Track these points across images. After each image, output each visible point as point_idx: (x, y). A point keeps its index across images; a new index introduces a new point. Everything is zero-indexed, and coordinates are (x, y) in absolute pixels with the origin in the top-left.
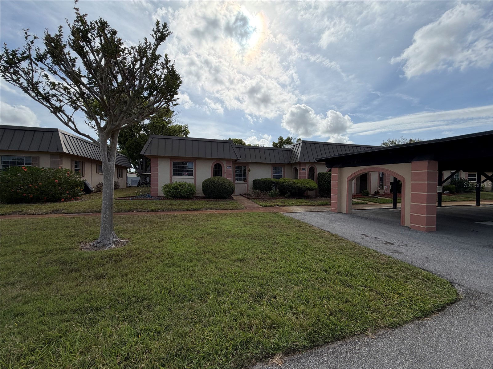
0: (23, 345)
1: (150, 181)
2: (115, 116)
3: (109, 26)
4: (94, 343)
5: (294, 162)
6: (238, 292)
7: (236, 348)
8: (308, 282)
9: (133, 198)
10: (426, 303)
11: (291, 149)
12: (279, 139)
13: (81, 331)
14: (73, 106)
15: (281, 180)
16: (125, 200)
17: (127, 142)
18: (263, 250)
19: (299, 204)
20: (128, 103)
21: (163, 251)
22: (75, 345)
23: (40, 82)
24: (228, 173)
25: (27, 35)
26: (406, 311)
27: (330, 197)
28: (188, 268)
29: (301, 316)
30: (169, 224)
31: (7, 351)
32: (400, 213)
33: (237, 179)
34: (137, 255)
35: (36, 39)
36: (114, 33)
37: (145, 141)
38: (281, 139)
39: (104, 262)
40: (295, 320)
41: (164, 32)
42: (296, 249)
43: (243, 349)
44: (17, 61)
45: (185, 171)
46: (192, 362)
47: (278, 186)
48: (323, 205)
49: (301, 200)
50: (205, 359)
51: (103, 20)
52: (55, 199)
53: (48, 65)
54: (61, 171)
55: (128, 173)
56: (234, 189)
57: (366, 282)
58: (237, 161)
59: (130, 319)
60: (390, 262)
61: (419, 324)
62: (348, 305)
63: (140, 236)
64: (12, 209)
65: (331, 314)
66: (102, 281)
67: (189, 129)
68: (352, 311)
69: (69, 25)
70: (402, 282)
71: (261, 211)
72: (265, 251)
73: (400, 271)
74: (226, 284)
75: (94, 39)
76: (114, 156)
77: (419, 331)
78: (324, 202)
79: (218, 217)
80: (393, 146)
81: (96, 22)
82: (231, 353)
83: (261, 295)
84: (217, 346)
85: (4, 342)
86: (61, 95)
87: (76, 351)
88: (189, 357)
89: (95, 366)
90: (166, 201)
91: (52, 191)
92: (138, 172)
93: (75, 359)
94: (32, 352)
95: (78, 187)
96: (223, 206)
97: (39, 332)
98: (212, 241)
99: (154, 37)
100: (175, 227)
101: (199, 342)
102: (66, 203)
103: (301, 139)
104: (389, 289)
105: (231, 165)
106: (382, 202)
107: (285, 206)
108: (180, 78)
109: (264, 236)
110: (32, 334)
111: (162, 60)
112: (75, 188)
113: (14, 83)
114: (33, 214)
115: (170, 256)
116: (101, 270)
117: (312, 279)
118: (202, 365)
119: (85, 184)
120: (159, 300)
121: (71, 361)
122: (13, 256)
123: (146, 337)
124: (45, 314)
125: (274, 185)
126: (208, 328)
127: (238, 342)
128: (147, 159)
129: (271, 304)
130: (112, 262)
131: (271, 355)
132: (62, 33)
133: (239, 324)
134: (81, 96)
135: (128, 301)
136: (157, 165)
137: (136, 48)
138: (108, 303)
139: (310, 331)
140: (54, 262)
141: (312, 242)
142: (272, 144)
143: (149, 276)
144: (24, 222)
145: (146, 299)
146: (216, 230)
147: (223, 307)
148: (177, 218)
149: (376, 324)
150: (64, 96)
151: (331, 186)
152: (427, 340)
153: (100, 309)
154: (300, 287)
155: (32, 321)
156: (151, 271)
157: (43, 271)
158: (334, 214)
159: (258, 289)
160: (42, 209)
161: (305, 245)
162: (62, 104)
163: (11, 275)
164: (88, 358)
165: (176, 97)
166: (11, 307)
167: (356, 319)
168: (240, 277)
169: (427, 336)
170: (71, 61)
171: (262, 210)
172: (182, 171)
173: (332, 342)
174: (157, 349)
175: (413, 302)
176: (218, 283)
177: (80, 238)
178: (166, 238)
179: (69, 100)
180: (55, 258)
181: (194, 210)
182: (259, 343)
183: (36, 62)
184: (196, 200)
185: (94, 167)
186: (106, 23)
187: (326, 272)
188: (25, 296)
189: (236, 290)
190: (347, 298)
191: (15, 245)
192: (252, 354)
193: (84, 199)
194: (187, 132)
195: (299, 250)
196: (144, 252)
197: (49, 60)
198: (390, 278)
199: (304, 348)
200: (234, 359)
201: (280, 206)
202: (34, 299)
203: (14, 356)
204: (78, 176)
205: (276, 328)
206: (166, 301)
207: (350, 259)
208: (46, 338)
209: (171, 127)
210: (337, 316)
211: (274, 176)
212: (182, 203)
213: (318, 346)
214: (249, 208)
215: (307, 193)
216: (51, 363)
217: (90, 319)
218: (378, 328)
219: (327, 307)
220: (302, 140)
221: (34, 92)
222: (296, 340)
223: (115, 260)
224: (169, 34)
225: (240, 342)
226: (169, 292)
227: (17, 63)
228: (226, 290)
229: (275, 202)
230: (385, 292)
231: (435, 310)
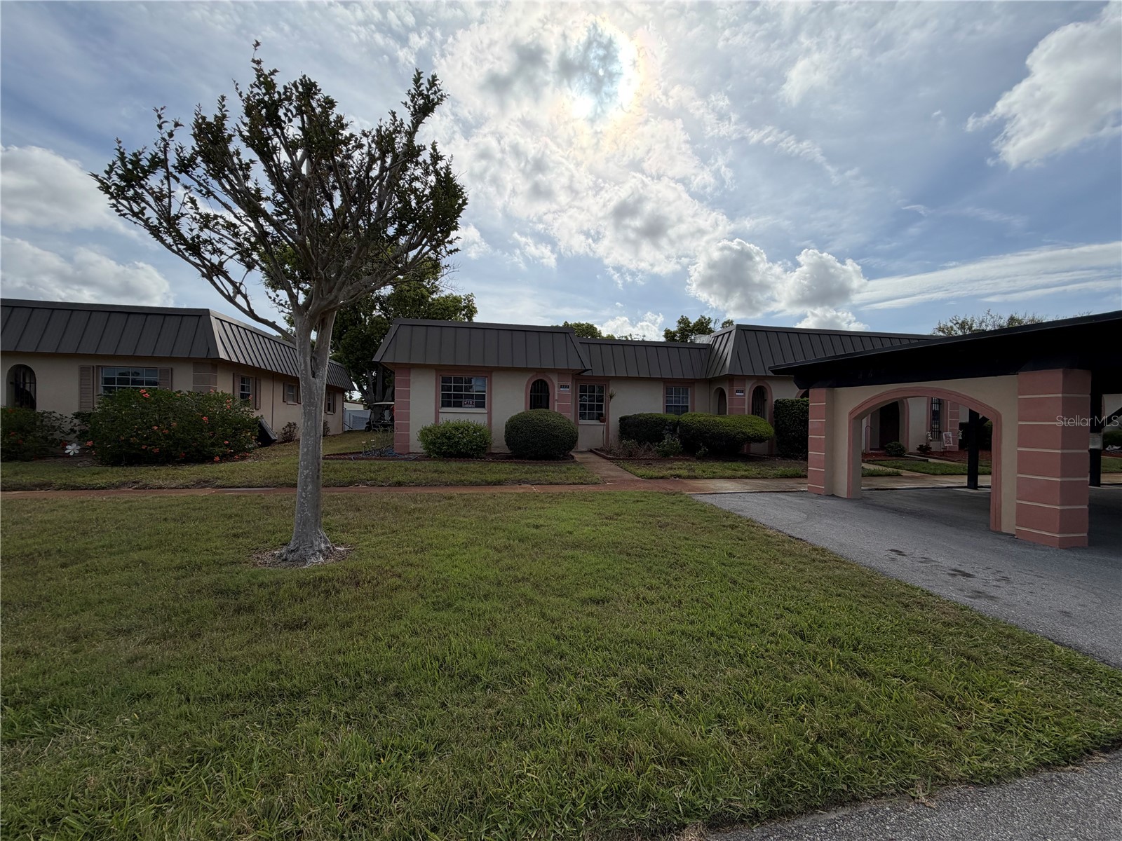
0: (150, 760)
1: (392, 419)
2: (328, 280)
3: (320, 90)
4: (289, 768)
5: (717, 375)
6: (593, 675)
7: (595, 804)
8: (759, 659)
9: (356, 455)
10: (1070, 728)
11: (708, 345)
12: (680, 323)
13: (262, 741)
14: (245, 262)
15: (685, 418)
16: (341, 461)
17: (345, 335)
18: (648, 580)
19: (729, 473)
20: (355, 251)
21: (425, 573)
22: (251, 769)
23: (183, 215)
24: (563, 400)
25: (162, 121)
26: (1014, 744)
27: (806, 459)
28: (479, 615)
29: (746, 738)
30: (434, 514)
31: (121, 771)
32: (987, 498)
33: (583, 416)
34: (369, 582)
35: (178, 127)
36: (330, 103)
37: (383, 331)
38: (684, 321)
39: (302, 593)
40: (730, 750)
41: (432, 97)
42: (725, 580)
43: (612, 808)
44: (141, 175)
45: (468, 397)
46: (497, 828)
47: (678, 431)
48: (786, 477)
49: (734, 463)
50: (526, 823)
51: (309, 79)
52: (202, 457)
53: (198, 179)
54: (215, 399)
55: (347, 401)
56: (577, 437)
57: (905, 668)
58: (585, 374)
59: (359, 721)
60: (967, 619)
61: (1052, 780)
62: (862, 720)
63: (374, 539)
64: (120, 477)
65: (820, 739)
66: (302, 633)
67: (477, 303)
68: (872, 735)
69: (240, 95)
70: (1001, 672)
71: (640, 488)
72: (653, 581)
73: (994, 643)
74: (567, 654)
75: (290, 121)
76: (324, 366)
77: (1053, 799)
78: (790, 470)
79: (542, 501)
80: (965, 336)
81: (295, 85)
82: (583, 815)
83: (647, 685)
84: (551, 795)
85: (115, 753)
86: (220, 241)
87: (254, 783)
88: (490, 816)
89: (292, 817)
90: (427, 463)
91: (196, 439)
92: (367, 401)
93: (253, 800)
94: (168, 778)
95: (247, 432)
96: (552, 476)
97: (180, 736)
98: (530, 554)
99: (409, 108)
100: (447, 521)
101: (511, 783)
102: (222, 464)
103: (732, 322)
104: (966, 688)
105: (569, 383)
106: (939, 472)
107: (696, 478)
108: (463, 193)
109: (648, 547)
110: (167, 740)
111: (425, 156)
112: (241, 433)
113: (135, 219)
114: (160, 488)
115: (440, 586)
116: (297, 611)
117: (770, 653)
118: (518, 836)
119: (261, 425)
120: (421, 682)
121: (244, 802)
122: (126, 574)
123: (395, 764)
124: (191, 699)
125: (670, 430)
126: (528, 752)
127: (598, 790)
128: (385, 369)
129: (671, 707)
130: (319, 595)
131: (678, 826)
132: (226, 111)
133: (601, 749)
134: (261, 240)
135: (355, 680)
136: (407, 384)
137: (373, 134)
138: (315, 684)
139: (768, 776)
140: (204, 591)
141: (765, 564)
142: (663, 333)
143: (396, 627)
144: (144, 505)
145: (393, 679)
146: (538, 531)
147: (562, 706)
148: (453, 502)
149: (937, 773)
150: (226, 240)
151: (807, 431)
152: (1076, 822)
153: (298, 695)
154: (741, 671)
155: (166, 712)
156: (400, 618)
157: (184, 607)
158: (817, 498)
159: (640, 670)
160: (177, 478)
161: (748, 572)
162: (224, 258)
163: (124, 613)
164: (279, 799)
165: (453, 234)
166: (126, 679)
167: (884, 755)
168: (598, 639)
169: (1075, 812)
170: (241, 168)
171: (644, 486)
172: (460, 396)
173: (826, 808)
174: (421, 792)
175: (1034, 725)
176: (548, 651)
177: (254, 539)
178: (431, 545)
179: (235, 249)
180: (206, 580)
181: (489, 484)
182: (647, 796)
183: (177, 174)
184: (490, 461)
185: (279, 390)
186: (314, 85)
187: (802, 638)
188: (152, 659)
189: (589, 670)
190: (858, 705)
191: (129, 551)
192: (633, 822)
193: (258, 457)
194: (471, 311)
195: (735, 582)
196: (385, 575)
197: (201, 170)
198: (968, 659)
199: (755, 816)
200: (590, 829)
201: (684, 478)
202: (169, 667)
203: (134, 783)
204: (247, 409)
205: (687, 763)
206: (435, 685)
207: (863, 608)
208: (194, 749)
209: (438, 300)
210: (835, 744)
211: (668, 409)
212: (460, 469)
213: (789, 814)
214: (612, 481)
215: (749, 448)
216: (205, 803)
217: (279, 715)
218: (940, 781)
219: (810, 723)
220: (735, 323)
221: (170, 235)
222: (734, 795)
223: (325, 591)
224: (441, 99)
225: (605, 791)
226: (441, 665)
227: (142, 179)
228: (566, 668)
229: (670, 469)
230: (958, 694)
231: (1094, 748)
